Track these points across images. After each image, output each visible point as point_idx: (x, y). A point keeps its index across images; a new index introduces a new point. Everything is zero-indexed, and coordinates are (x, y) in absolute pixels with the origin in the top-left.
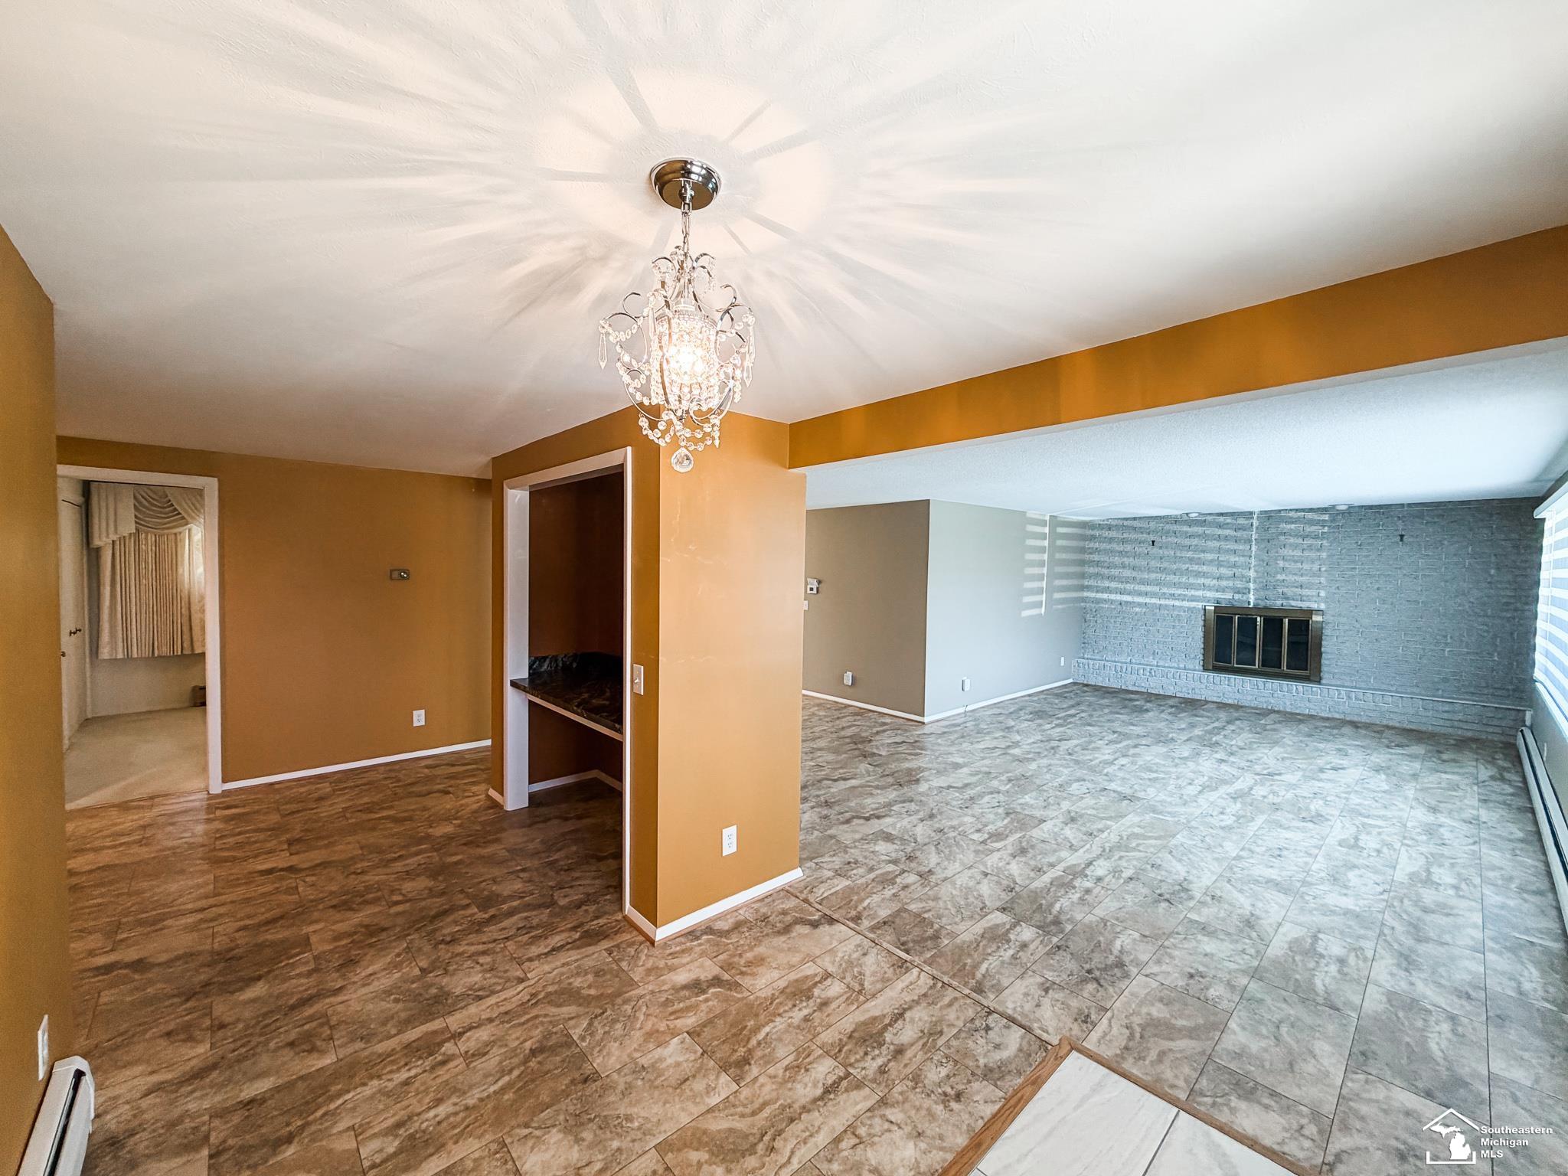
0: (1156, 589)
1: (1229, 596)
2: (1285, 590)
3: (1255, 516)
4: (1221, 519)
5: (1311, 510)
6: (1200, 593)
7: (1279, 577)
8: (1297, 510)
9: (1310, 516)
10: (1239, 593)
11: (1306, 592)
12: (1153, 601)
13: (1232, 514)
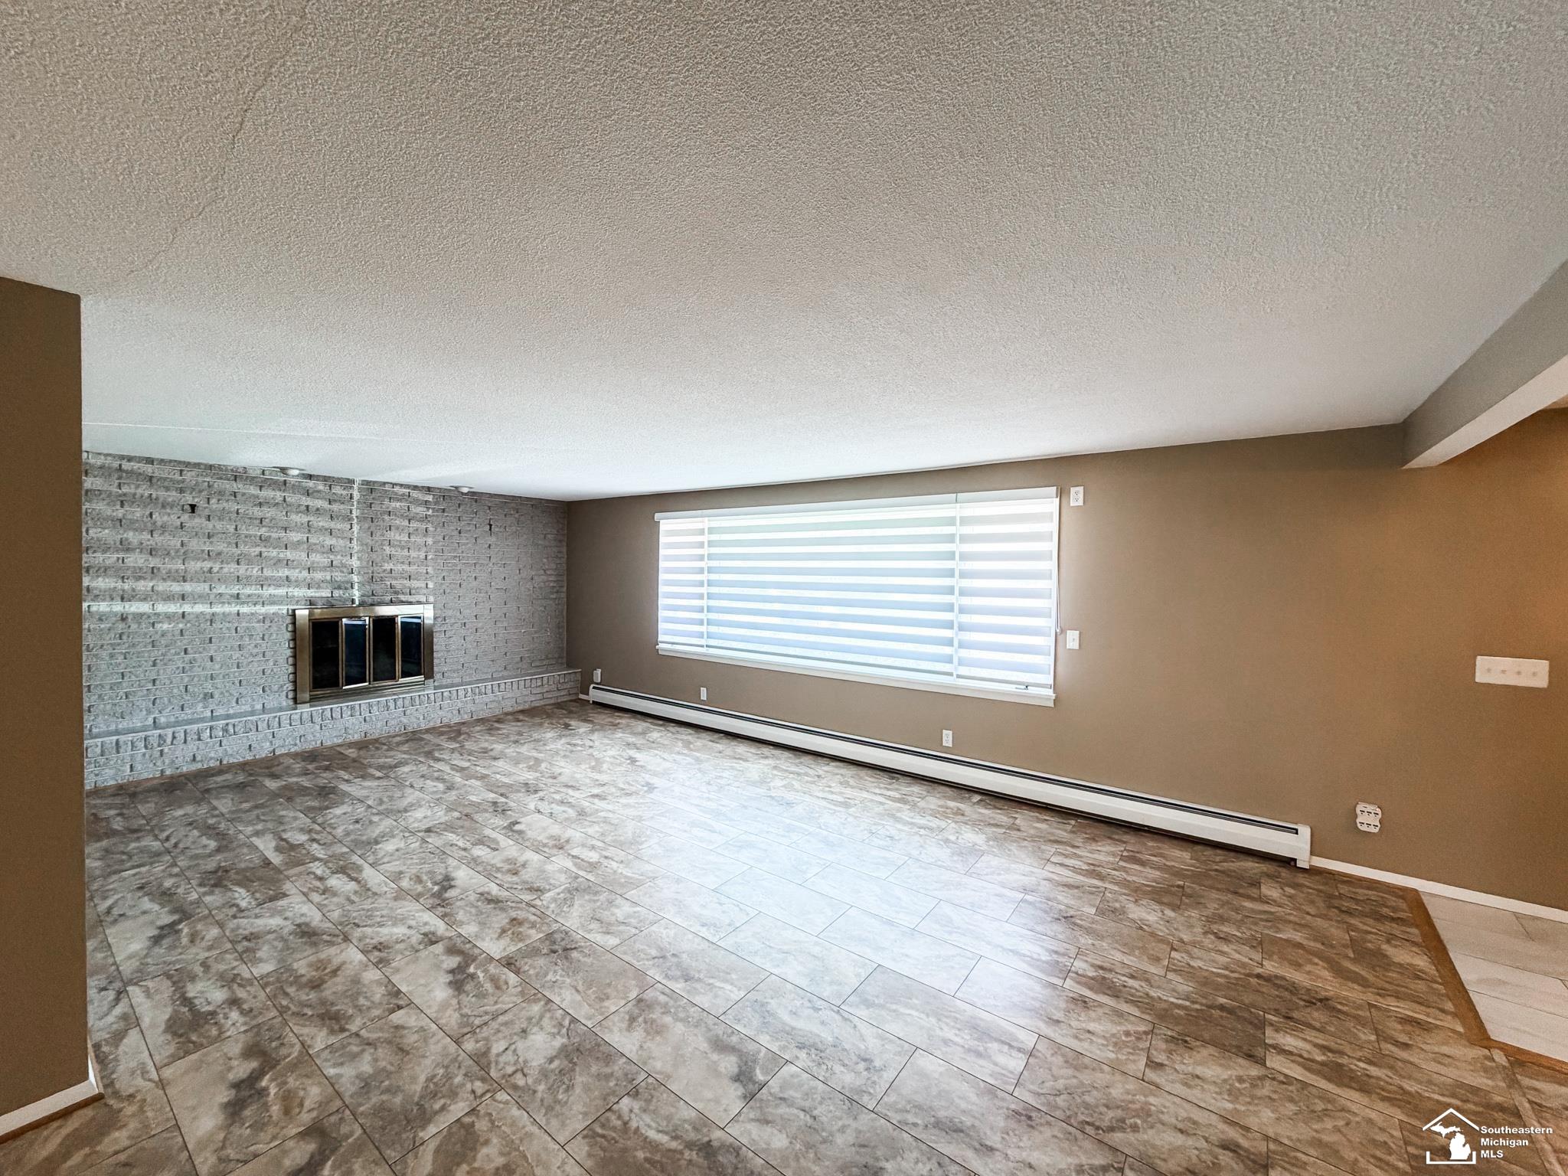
0: (203, 588)
1: (325, 593)
2: (394, 582)
3: (355, 486)
4: (311, 484)
5: (415, 488)
6: (281, 591)
7: (387, 566)
8: (401, 485)
9: (415, 494)
10: (339, 588)
11: (415, 584)
12: (199, 608)
13: (325, 479)
